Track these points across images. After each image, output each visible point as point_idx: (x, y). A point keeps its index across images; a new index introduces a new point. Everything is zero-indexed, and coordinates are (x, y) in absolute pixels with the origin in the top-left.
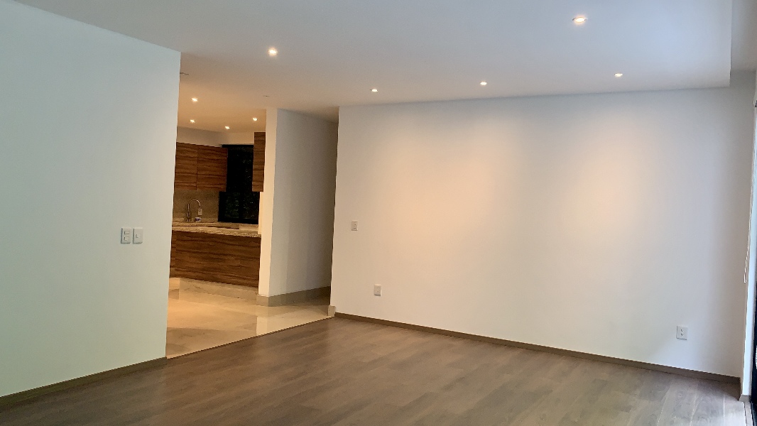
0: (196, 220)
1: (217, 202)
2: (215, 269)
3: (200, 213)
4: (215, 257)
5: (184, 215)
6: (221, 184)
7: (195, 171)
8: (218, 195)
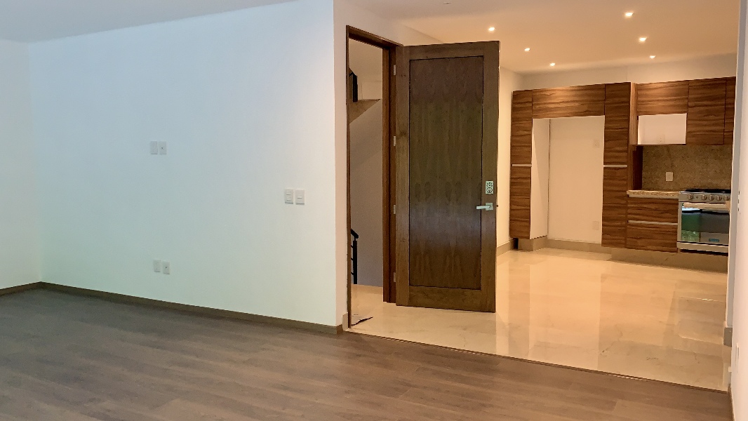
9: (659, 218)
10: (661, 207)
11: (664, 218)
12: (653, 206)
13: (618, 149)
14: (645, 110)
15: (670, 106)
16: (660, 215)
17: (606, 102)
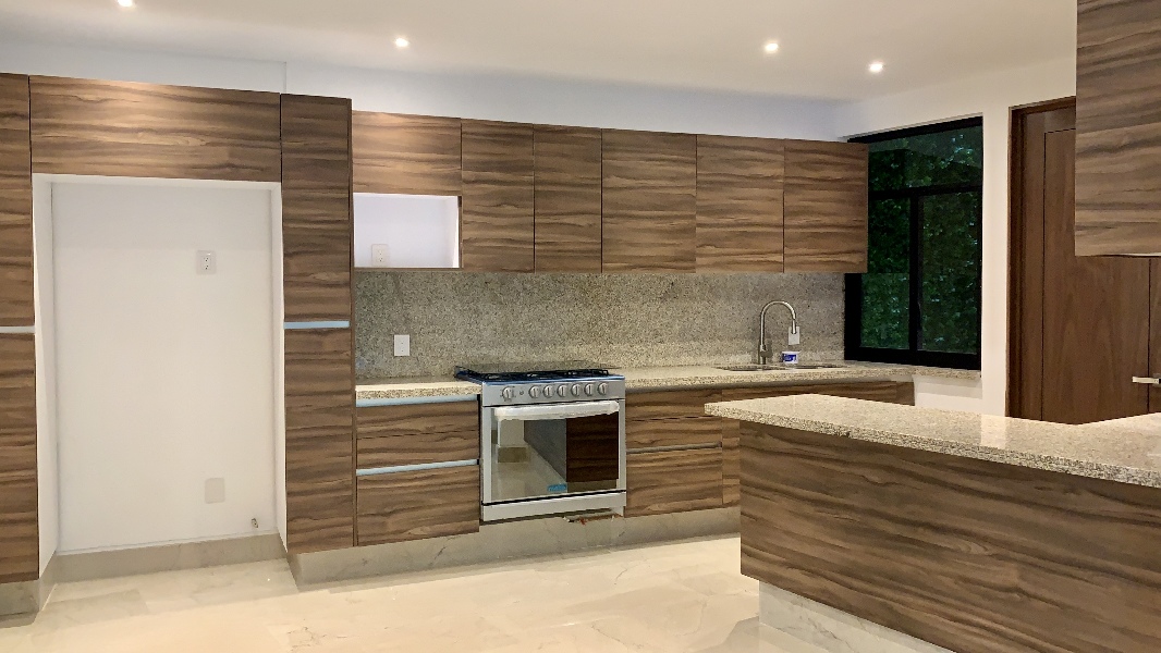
0: (784, 358)
1: (839, 305)
2: (895, 580)
3: (794, 339)
4: (892, 529)
5: (750, 345)
6: (854, 252)
7: (777, 219)
8: (840, 284)
9: (437, 451)
10: (439, 424)
11: (448, 450)
12: (421, 425)
13: (322, 276)
14: (366, 180)
15: (425, 175)
16: (439, 445)
17: (286, 144)
